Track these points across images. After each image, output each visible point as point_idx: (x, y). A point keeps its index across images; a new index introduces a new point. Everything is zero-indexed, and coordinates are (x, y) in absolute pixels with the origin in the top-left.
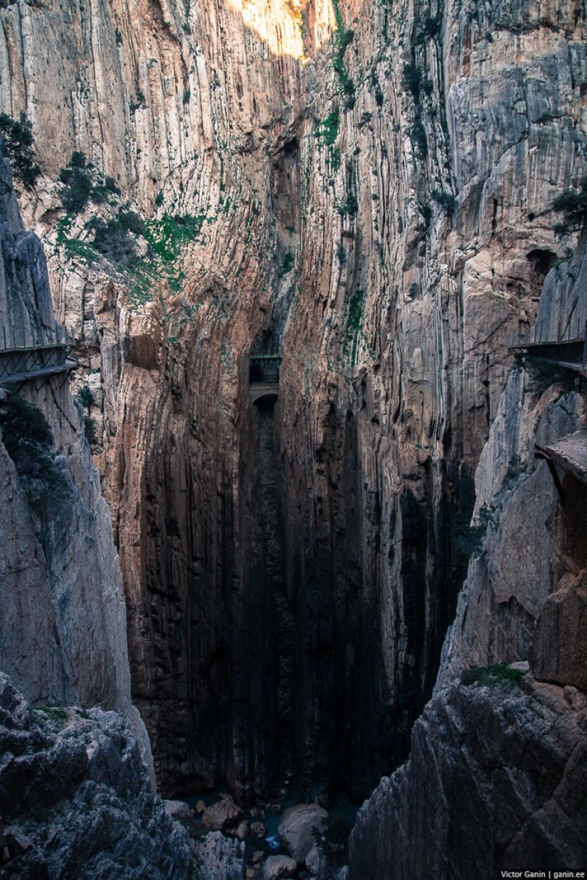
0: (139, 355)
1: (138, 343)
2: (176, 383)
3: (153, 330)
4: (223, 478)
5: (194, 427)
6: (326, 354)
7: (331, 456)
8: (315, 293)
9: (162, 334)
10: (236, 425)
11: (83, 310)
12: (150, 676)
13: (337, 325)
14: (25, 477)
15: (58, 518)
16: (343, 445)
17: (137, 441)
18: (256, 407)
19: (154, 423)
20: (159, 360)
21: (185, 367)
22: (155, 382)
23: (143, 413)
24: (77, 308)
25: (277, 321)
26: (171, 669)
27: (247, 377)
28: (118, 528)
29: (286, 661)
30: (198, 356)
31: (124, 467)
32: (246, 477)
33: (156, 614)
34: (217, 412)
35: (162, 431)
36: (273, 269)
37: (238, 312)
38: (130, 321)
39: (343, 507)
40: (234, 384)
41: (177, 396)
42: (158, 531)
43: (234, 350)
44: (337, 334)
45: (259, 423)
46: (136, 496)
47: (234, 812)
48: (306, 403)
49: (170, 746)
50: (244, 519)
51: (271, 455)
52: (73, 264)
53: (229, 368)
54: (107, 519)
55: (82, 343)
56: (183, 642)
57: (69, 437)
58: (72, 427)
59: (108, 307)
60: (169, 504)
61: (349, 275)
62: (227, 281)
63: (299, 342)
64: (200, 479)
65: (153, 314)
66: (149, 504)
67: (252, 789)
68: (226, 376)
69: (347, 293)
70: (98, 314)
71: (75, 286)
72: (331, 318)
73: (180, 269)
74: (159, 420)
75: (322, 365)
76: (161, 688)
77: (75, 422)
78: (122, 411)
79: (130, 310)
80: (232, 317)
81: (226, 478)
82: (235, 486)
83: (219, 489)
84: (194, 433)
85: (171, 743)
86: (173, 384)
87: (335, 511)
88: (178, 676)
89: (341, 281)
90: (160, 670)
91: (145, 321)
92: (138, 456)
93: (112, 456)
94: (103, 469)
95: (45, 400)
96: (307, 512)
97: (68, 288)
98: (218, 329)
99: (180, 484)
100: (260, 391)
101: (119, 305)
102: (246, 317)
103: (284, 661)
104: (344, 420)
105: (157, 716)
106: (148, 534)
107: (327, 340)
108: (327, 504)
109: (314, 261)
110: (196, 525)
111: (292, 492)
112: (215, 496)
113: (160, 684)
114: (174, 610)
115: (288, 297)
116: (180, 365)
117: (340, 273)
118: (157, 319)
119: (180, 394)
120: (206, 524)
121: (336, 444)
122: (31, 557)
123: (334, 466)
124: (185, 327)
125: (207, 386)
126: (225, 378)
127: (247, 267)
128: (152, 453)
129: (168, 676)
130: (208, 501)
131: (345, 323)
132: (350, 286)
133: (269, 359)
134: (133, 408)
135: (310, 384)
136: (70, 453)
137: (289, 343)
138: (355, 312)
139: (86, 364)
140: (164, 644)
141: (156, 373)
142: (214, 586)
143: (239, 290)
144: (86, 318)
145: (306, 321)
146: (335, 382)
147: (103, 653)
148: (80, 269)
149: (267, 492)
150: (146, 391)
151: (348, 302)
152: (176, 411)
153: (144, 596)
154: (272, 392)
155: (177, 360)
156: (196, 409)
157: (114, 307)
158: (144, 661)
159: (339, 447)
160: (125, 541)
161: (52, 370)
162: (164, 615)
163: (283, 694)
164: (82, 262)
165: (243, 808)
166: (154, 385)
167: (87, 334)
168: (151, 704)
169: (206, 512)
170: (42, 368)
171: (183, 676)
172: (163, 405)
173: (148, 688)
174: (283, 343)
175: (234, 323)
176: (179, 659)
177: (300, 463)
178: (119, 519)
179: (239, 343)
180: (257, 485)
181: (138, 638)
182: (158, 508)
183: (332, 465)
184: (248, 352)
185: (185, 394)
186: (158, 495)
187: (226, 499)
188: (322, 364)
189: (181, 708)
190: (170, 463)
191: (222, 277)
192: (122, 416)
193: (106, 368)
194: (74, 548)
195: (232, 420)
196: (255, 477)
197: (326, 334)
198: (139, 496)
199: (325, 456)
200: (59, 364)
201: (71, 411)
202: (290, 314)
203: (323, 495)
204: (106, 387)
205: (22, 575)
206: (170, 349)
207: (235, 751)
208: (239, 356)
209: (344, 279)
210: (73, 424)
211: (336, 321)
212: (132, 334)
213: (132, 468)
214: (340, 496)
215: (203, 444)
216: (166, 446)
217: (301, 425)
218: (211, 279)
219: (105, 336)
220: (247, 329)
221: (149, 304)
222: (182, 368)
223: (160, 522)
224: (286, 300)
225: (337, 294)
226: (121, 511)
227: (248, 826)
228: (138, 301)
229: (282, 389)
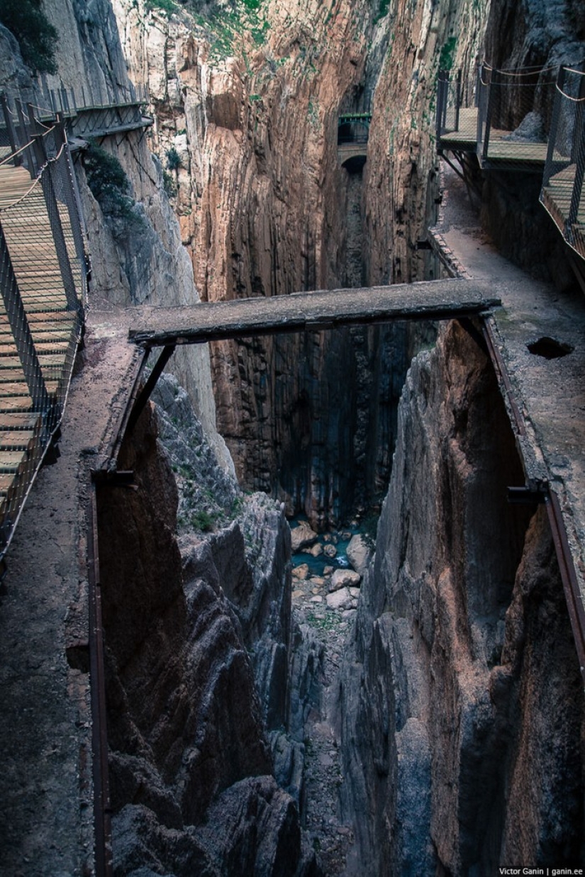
0: (221, 114)
1: (220, 102)
2: (259, 143)
3: (235, 87)
4: (307, 239)
5: (278, 188)
6: (411, 110)
7: (411, 217)
8: (406, 42)
9: (244, 92)
10: (321, 187)
11: (166, 68)
12: (237, 417)
13: (424, 79)
14: (109, 217)
15: (140, 255)
16: (424, 206)
17: (222, 202)
18: (344, 169)
19: (238, 183)
20: (241, 119)
21: (268, 126)
22: (238, 142)
23: (227, 174)
24: (160, 67)
25: (369, 75)
26: (257, 413)
27: (336, 137)
28: (206, 284)
29: (364, 413)
30: (282, 115)
31: (211, 226)
32: (331, 240)
33: (242, 363)
34: (302, 174)
35: (246, 191)
36: (367, 14)
37: (326, 66)
38: (212, 78)
39: (421, 269)
40: (320, 144)
41: (260, 156)
42: (243, 287)
43: (321, 108)
44: (423, 88)
45: (347, 187)
46: (222, 254)
47: (310, 535)
48: (390, 163)
49: (256, 479)
50: (327, 280)
51: (358, 219)
52: (153, 17)
53: (316, 128)
54: (189, 267)
55: (167, 104)
56: (267, 390)
57: (149, 189)
58: (151, 180)
59: (190, 65)
60: (253, 263)
61: (441, 19)
62: (315, 30)
63: (389, 98)
64: (284, 239)
65: (234, 71)
66: (234, 262)
67: (326, 518)
68: (313, 136)
69: (437, 41)
70: (180, 72)
71: (156, 43)
72: (418, 70)
73: (264, 19)
74: (242, 180)
75: (405, 123)
76: (247, 429)
77: (155, 176)
78: (207, 172)
79: (211, 67)
80: (320, 72)
81: (310, 239)
82: (318, 247)
83: (303, 249)
84: (279, 194)
85: (257, 477)
86: (256, 145)
87: (413, 273)
88: (262, 420)
89: (432, 27)
90: (247, 413)
91: (226, 78)
92: (223, 216)
93: (199, 217)
94: (192, 230)
95: (125, 154)
96: (386, 273)
97: (149, 45)
98: (305, 85)
99: (264, 243)
100: (349, 152)
101: (200, 61)
102: (335, 71)
103: (361, 414)
104: (426, 180)
105: (244, 453)
106: (234, 290)
107: (413, 95)
108: (406, 265)
109: (407, 4)
110: (280, 283)
111: (375, 253)
112: (299, 257)
113: (247, 425)
114: (259, 360)
115: (382, 47)
116: (263, 125)
117: (432, 17)
118: (239, 76)
119: (263, 155)
120: (290, 283)
121: (417, 205)
122: (117, 281)
123: (414, 227)
124: (269, 83)
125: (292, 146)
126: (311, 138)
127: (338, 12)
128: (237, 214)
129: (254, 419)
130: (292, 260)
131: (434, 76)
132: (442, 32)
133: (358, 118)
134: (217, 169)
135: (395, 143)
136: (150, 204)
137: (379, 99)
138: (445, 63)
139: (172, 126)
140: (249, 391)
141: (238, 133)
142: (297, 342)
143: (328, 40)
144: (169, 77)
145: (397, 74)
146: (418, 140)
147: (184, 375)
148: (160, 23)
149: (353, 256)
150: (229, 152)
151: (438, 51)
152: (260, 171)
153: (231, 347)
154: (361, 153)
155: (260, 119)
156: (280, 169)
157: (195, 64)
158: (233, 405)
159: (419, 208)
160: (213, 296)
161: (128, 127)
162: (250, 365)
163: (359, 442)
164: (161, 15)
165: (318, 533)
166: (237, 145)
167: (171, 94)
168: (240, 442)
169: (290, 272)
170: (121, 125)
171: (268, 420)
172: (246, 166)
173: (236, 429)
174: (374, 99)
175: (322, 78)
176: (264, 404)
177: (382, 225)
178: (207, 276)
179: (327, 100)
180: (343, 248)
181: (227, 385)
182: (243, 266)
183: (412, 226)
184: (336, 110)
185: (269, 155)
186: (243, 253)
187: (309, 259)
188: (405, 121)
189: (266, 448)
190: (254, 223)
191: (309, 26)
192: (207, 177)
193: (190, 129)
194: (155, 282)
195: (317, 182)
196: (341, 240)
197: (412, 88)
198: (225, 254)
199: (406, 217)
200: (136, 122)
201: (150, 166)
202: (383, 67)
203: (402, 256)
204: (192, 149)
205: (110, 293)
206: (253, 108)
207: (313, 486)
208: (327, 115)
209: (435, 24)
210: (152, 178)
211: (423, 74)
212: (214, 93)
213: (217, 228)
214: (419, 258)
215: (287, 205)
216: (250, 206)
217: (385, 186)
218: (297, 28)
219: (188, 95)
220: (336, 85)
221: (230, 60)
222: (265, 127)
223: (246, 279)
224: (379, 51)
225: (426, 43)
226: (209, 269)
227: (322, 548)
228: (219, 57)
229: (370, 149)
